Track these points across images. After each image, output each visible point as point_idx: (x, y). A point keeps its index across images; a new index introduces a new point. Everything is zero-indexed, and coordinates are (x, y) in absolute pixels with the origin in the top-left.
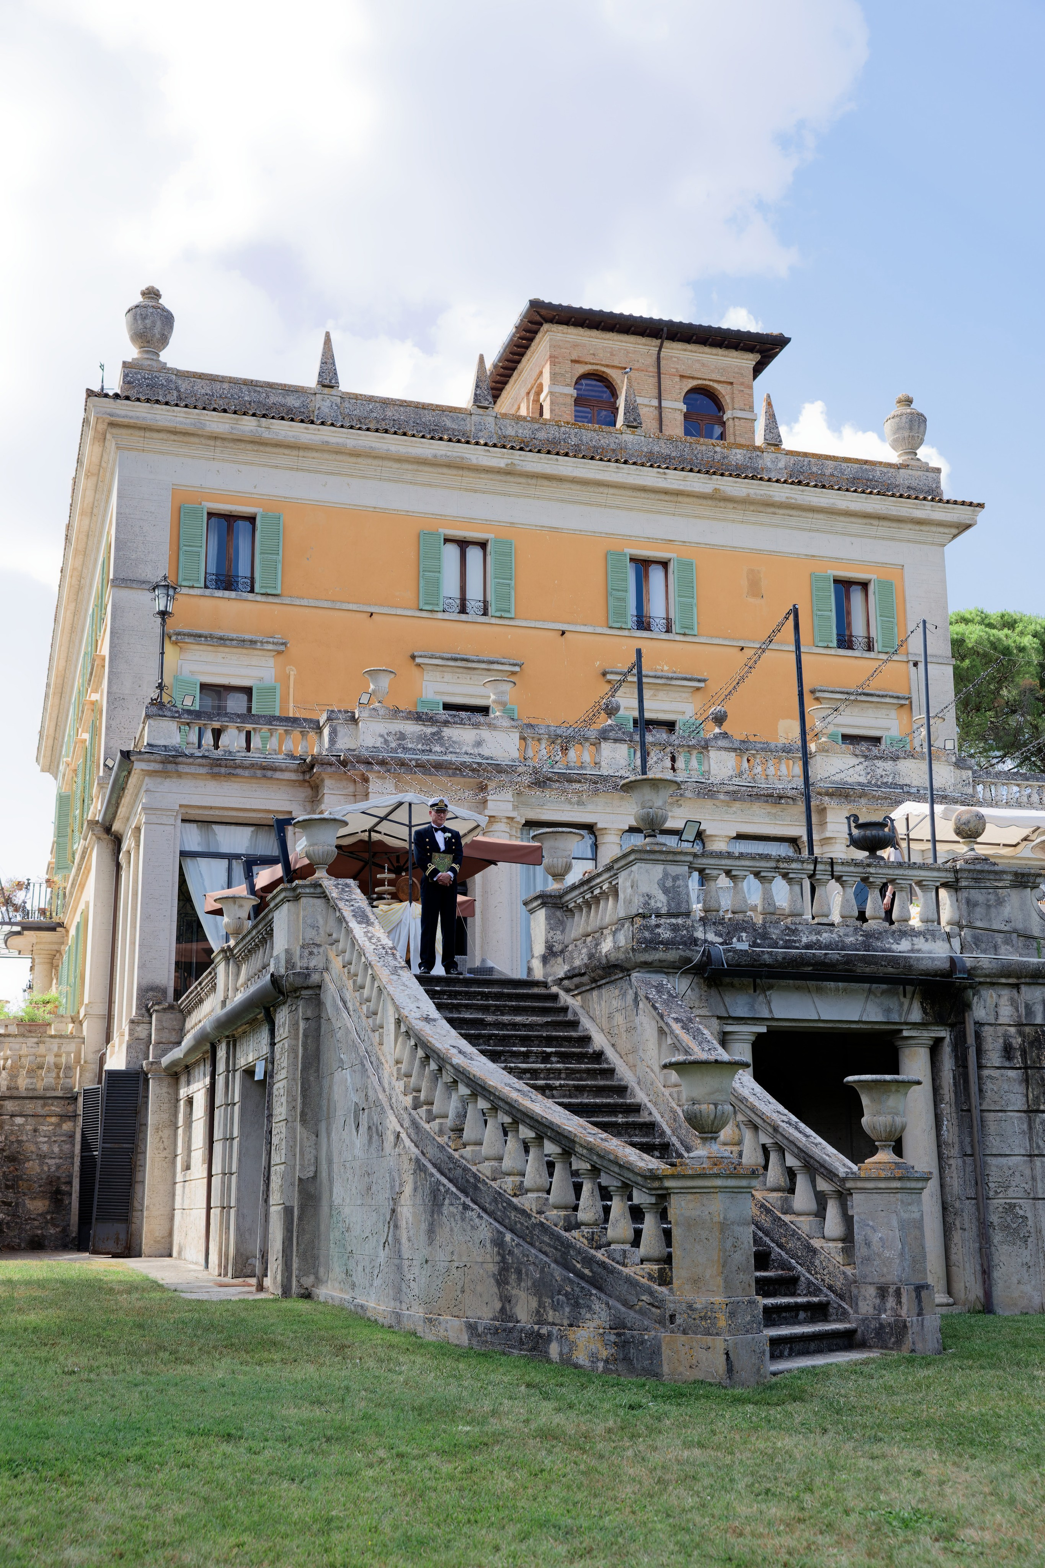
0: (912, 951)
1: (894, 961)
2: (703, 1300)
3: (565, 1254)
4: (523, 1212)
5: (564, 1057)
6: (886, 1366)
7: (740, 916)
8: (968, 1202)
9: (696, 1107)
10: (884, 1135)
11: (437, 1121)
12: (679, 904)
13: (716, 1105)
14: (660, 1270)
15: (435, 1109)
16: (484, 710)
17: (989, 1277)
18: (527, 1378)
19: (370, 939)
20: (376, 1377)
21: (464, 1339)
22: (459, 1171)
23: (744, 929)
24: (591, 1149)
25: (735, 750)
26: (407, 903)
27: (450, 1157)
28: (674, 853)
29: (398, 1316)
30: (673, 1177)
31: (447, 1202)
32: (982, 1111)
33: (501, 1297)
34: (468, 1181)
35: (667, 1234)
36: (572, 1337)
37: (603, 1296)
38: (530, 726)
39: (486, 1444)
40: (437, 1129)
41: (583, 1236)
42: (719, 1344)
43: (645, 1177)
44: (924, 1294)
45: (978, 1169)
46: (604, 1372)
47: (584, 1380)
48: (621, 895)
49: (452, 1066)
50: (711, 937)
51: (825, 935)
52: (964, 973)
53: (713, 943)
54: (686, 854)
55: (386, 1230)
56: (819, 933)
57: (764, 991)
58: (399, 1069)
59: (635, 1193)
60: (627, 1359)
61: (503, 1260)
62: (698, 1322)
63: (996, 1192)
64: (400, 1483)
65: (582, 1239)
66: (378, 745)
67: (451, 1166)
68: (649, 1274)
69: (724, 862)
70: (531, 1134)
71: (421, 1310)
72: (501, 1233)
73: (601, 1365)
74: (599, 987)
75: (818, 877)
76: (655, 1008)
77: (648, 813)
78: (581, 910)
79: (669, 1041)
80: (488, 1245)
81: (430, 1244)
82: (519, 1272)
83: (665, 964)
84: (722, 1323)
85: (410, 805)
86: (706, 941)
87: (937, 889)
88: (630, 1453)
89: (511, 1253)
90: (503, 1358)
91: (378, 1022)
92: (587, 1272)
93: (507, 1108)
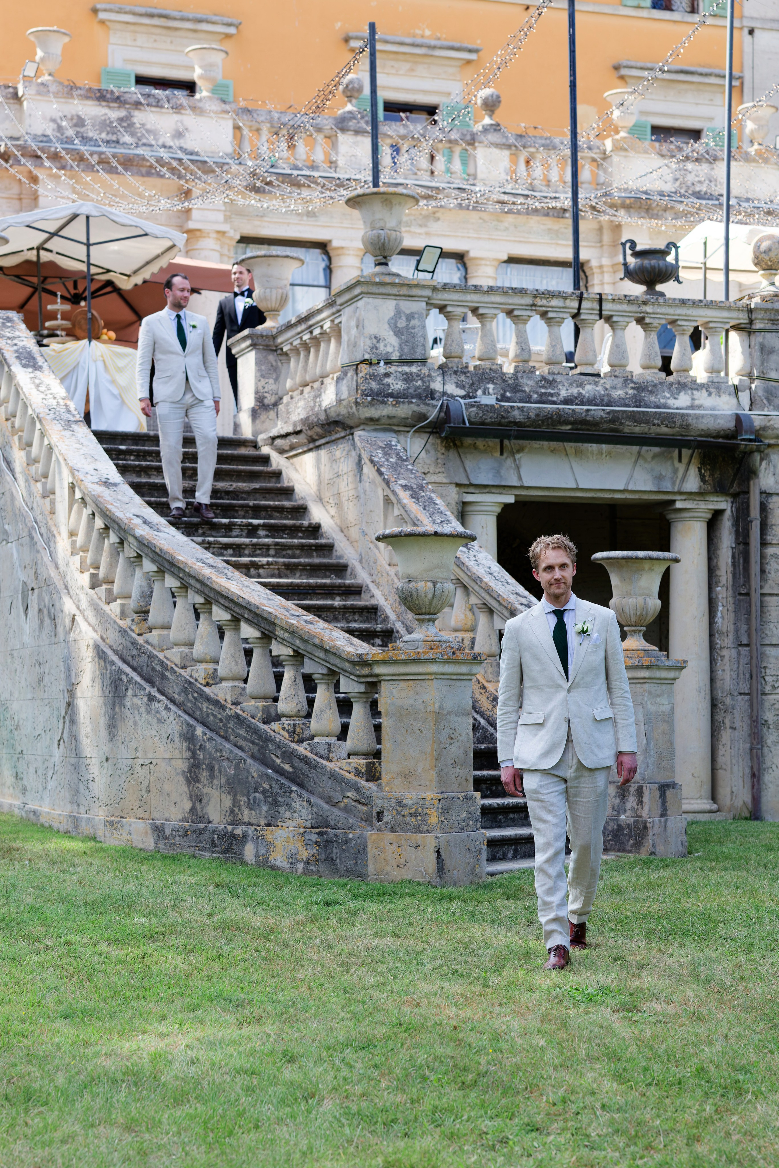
0: (692, 407)
1: (669, 419)
2: (414, 796)
3: (263, 749)
4: (216, 703)
5: (274, 530)
6: (619, 868)
7: (487, 364)
8: (740, 697)
9: (412, 584)
10: (633, 619)
11: (119, 601)
12: (413, 349)
13: (434, 583)
14: (368, 765)
15: (116, 588)
16: (190, 87)
17: (758, 781)
18: (217, 879)
19: (38, 386)
20: (46, 877)
21: (150, 843)
22: (144, 658)
23: (491, 380)
24: (293, 632)
25: (509, 147)
26: (85, 342)
27: (134, 643)
28: (410, 286)
29: (76, 820)
30: (384, 662)
31: (130, 692)
32: (763, 595)
33: (191, 796)
34: (154, 669)
35: (378, 728)
36: (269, 837)
37: (304, 793)
38: (247, 111)
39: (162, 934)
40: (118, 611)
41: (284, 729)
42: (429, 841)
43: (353, 663)
44: (669, 793)
45: (754, 661)
46: (304, 873)
47: (279, 880)
48: (345, 337)
49: (136, 538)
50: (451, 389)
51: (588, 387)
52: (751, 433)
53: (453, 397)
54: (424, 287)
55: (61, 726)
56: (581, 385)
57: (513, 454)
58: (74, 543)
59: (343, 680)
60: (329, 860)
61: (194, 755)
62: (407, 818)
63: (773, 687)
64: (67, 967)
65: (282, 732)
66: (49, 132)
67: (135, 652)
68: (356, 769)
69: (469, 297)
70: (227, 616)
71: (101, 813)
72: (191, 726)
73: (300, 866)
74: (318, 447)
75: (583, 317)
76: (380, 473)
77: (379, 237)
78: (298, 354)
79: (396, 512)
80: (177, 739)
81: (111, 740)
82: (211, 769)
83: (395, 421)
84: (434, 819)
85: (88, 218)
86: (444, 394)
87: (727, 331)
88: (317, 942)
89: (201, 747)
90: (192, 861)
91: (49, 486)
92: (287, 767)
93: (198, 586)
